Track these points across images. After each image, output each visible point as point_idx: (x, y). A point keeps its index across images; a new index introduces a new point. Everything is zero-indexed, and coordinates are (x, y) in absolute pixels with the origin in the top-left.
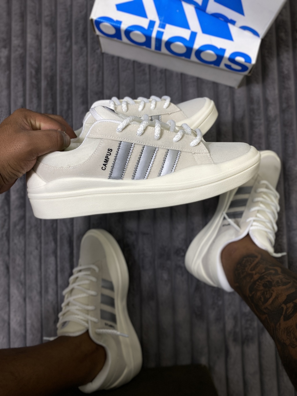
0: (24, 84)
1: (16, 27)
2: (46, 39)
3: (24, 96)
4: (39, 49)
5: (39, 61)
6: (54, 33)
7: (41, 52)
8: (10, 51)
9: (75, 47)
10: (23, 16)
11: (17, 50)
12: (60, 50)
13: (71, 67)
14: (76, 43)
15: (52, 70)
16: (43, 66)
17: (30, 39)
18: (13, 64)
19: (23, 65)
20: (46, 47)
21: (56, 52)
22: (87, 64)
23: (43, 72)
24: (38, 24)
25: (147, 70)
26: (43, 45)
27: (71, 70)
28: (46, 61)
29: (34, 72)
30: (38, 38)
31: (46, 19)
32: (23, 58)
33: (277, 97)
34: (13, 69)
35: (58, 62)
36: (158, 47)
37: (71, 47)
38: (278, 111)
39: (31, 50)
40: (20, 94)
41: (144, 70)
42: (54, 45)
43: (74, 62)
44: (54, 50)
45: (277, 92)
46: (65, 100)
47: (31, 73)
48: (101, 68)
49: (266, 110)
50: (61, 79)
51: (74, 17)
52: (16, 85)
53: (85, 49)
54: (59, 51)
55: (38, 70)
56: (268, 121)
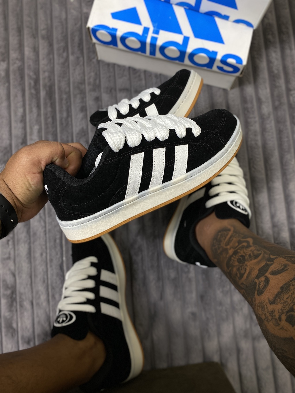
0: (24, 95)
1: (13, 41)
2: (43, 51)
3: (24, 106)
4: (37, 61)
5: (37, 73)
6: (51, 45)
7: (39, 64)
8: (8, 64)
9: (71, 58)
10: (20, 31)
11: (15, 63)
12: (58, 61)
13: (69, 76)
14: (73, 53)
15: (50, 80)
16: (41, 77)
17: (28, 52)
18: (12, 77)
19: (22, 77)
20: (43, 59)
21: (54, 63)
22: (84, 73)
23: (41, 82)
24: (35, 38)
25: (143, 76)
26: (41, 57)
27: (69, 79)
28: (44, 72)
29: (32, 83)
30: (36, 50)
31: (42, 32)
32: (21, 71)
33: (269, 95)
34: (12, 81)
35: (56, 73)
36: (153, 53)
37: (68, 57)
38: (270, 109)
39: (29, 62)
40: (20, 104)
41: (140, 76)
42: (51, 56)
43: (71, 71)
44: (51, 61)
45: (268, 90)
46: (64, 108)
47: (30, 84)
48: (98, 76)
49: (260, 108)
50: (60, 88)
51: (69, 30)
52: (16, 96)
53: (81, 59)
54: (56, 61)
55: (37, 81)
56: (263, 119)
